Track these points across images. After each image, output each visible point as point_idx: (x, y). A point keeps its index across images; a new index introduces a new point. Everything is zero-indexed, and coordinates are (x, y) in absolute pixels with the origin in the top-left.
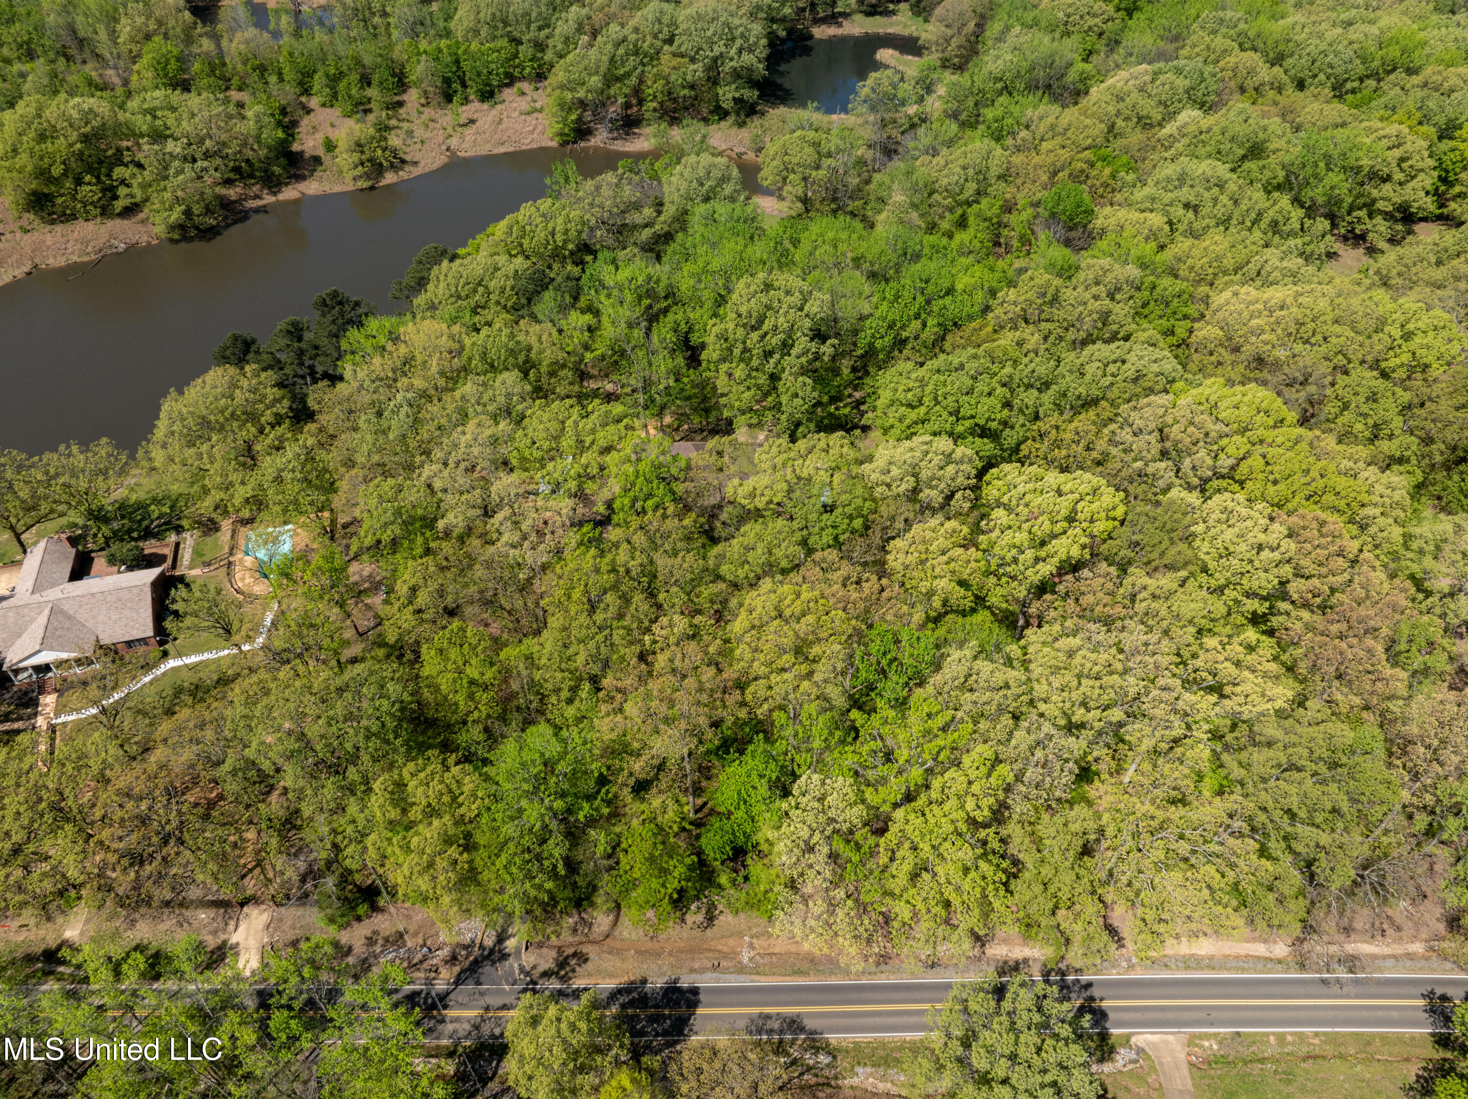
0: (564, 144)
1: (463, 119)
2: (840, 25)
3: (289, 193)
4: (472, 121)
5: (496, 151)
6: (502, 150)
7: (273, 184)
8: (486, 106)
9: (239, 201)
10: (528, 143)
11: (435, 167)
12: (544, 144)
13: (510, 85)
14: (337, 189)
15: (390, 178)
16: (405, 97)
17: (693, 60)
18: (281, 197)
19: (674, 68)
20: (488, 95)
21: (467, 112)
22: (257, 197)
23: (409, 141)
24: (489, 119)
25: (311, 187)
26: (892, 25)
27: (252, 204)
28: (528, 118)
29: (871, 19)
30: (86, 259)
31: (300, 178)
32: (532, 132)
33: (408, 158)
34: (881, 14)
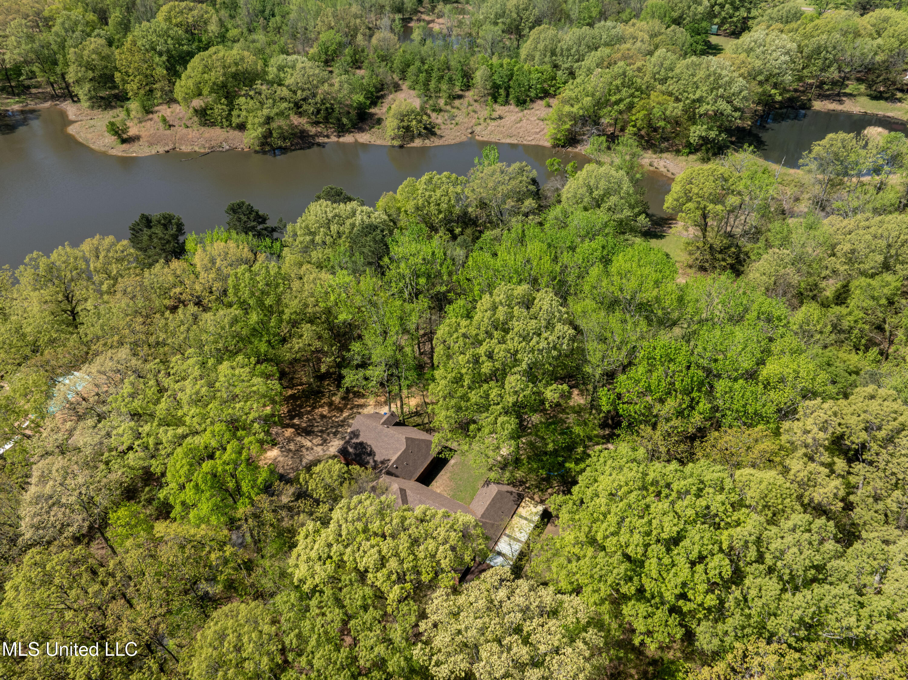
0: (555, 146)
1: (495, 115)
2: (841, 102)
3: (348, 139)
4: (500, 118)
5: (503, 141)
6: (508, 141)
7: (342, 130)
8: (517, 109)
9: (313, 137)
10: (530, 140)
11: (453, 142)
12: (541, 143)
13: (541, 98)
14: (379, 142)
15: (418, 143)
16: (467, 94)
17: (677, 100)
18: (342, 140)
19: (659, 103)
20: (521, 103)
21: (500, 110)
22: (328, 136)
23: (448, 122)
24: (513, 118)
25: (363, 138)
26: (893, 110)
27: (321, 140)
28: (541, 123)
29: (875, 102)
30: (202, 150)
31: (361, 130)
32: (537, 133)
33: (438, 132)
34: (886, 99)
